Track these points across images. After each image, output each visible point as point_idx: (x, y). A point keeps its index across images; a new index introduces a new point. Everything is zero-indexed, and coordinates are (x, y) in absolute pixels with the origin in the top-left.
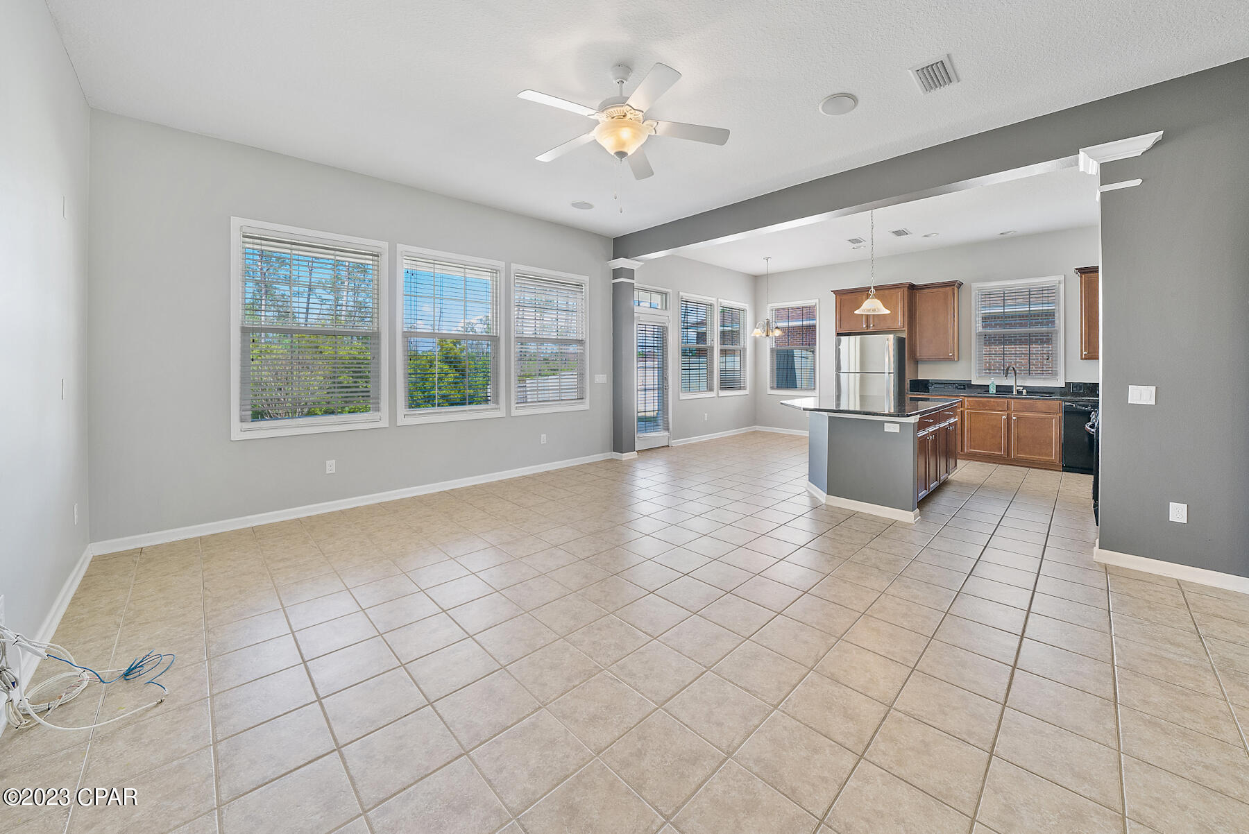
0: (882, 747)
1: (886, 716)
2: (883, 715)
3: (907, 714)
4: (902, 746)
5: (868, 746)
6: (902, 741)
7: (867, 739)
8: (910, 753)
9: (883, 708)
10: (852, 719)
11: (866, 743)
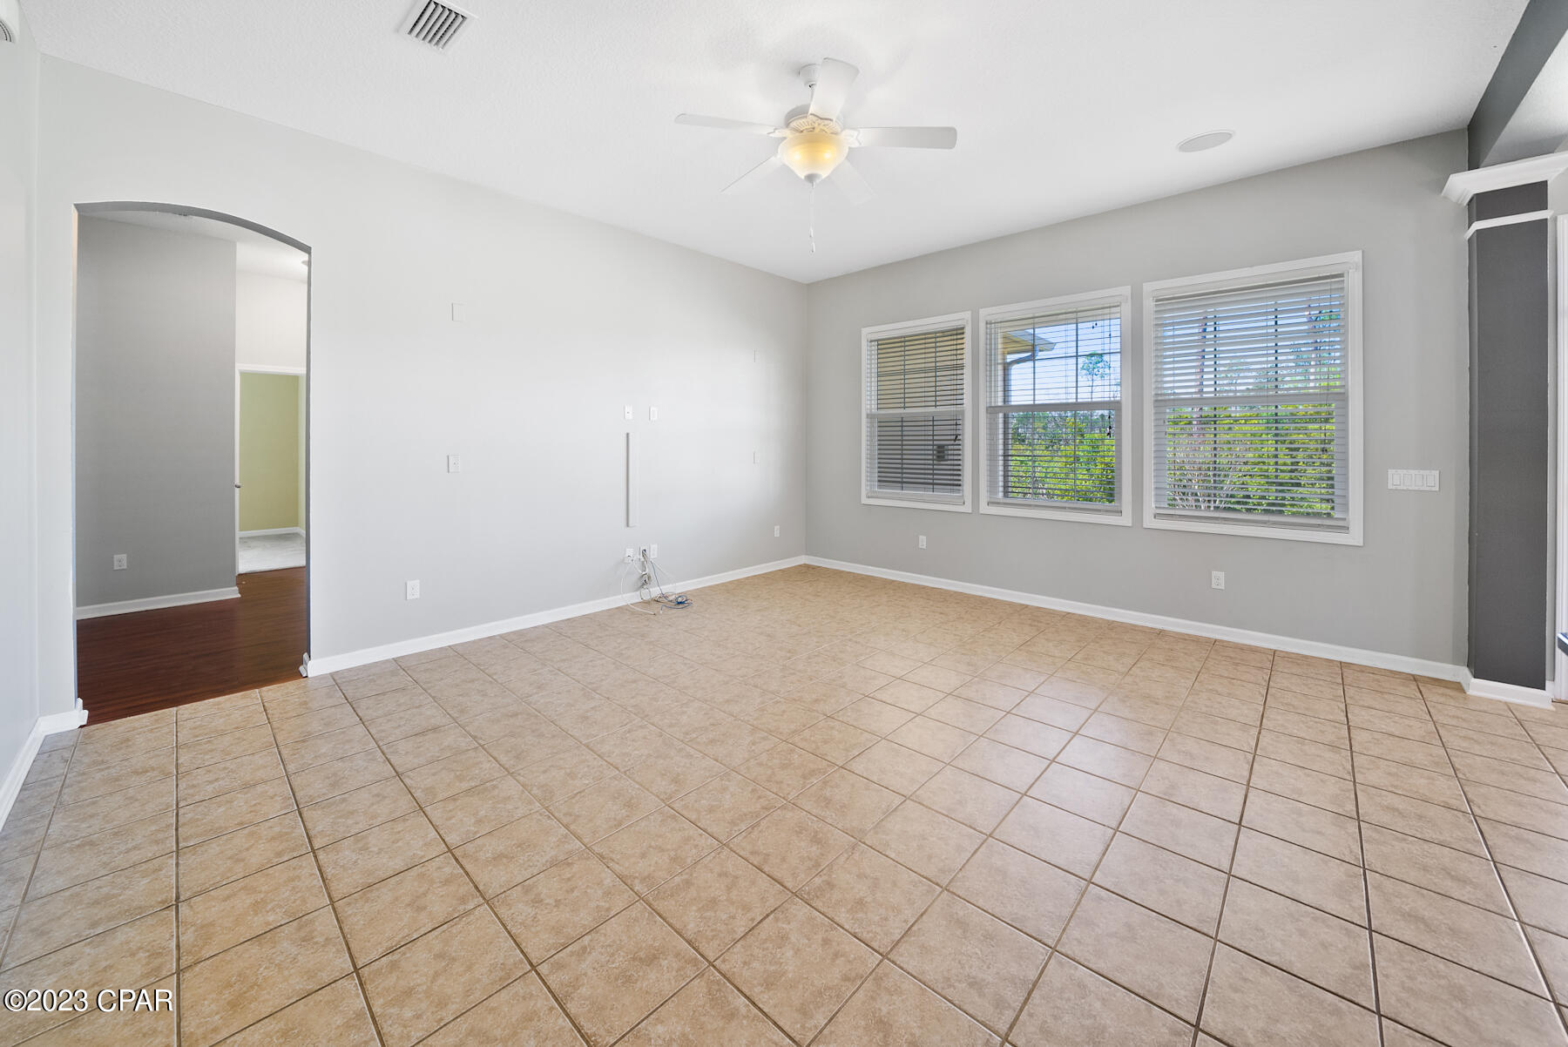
0: (447, 870)
1: (479, 891)
2: (481, 888)
3: (467, 913)
4: (434, 886)
5: (456, 860)
6: (440, 889)
7: (464, 862)
8: (422, 889)
9: (490, 893)
10: (494, 859)
11: (460, 859)
